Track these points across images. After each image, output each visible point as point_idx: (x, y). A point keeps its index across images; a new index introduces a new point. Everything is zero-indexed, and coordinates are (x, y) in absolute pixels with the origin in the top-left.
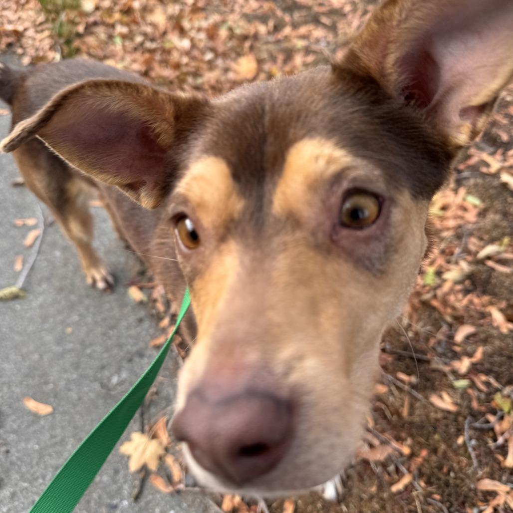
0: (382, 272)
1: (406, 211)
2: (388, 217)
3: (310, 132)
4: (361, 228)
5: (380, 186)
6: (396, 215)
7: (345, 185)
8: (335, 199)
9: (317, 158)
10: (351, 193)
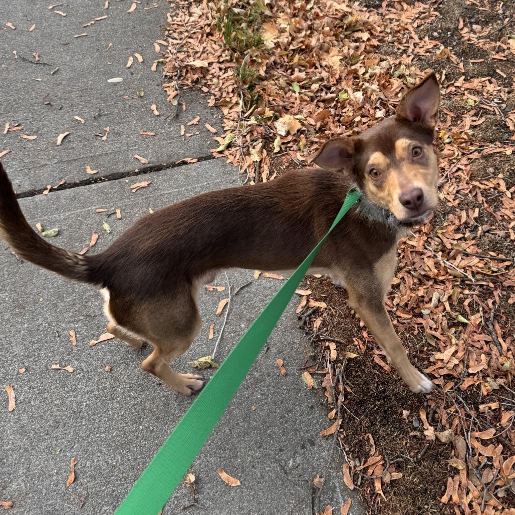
0: (427, 165)
1: (427, 149)
2: (424, 151)
3: (398, 138)
4: (418, 156)
5: (419, 145)
6: (425, 151)
7: (412, 147)
8: (410, 151)
9: (402, 143)
10: (413, 149)
